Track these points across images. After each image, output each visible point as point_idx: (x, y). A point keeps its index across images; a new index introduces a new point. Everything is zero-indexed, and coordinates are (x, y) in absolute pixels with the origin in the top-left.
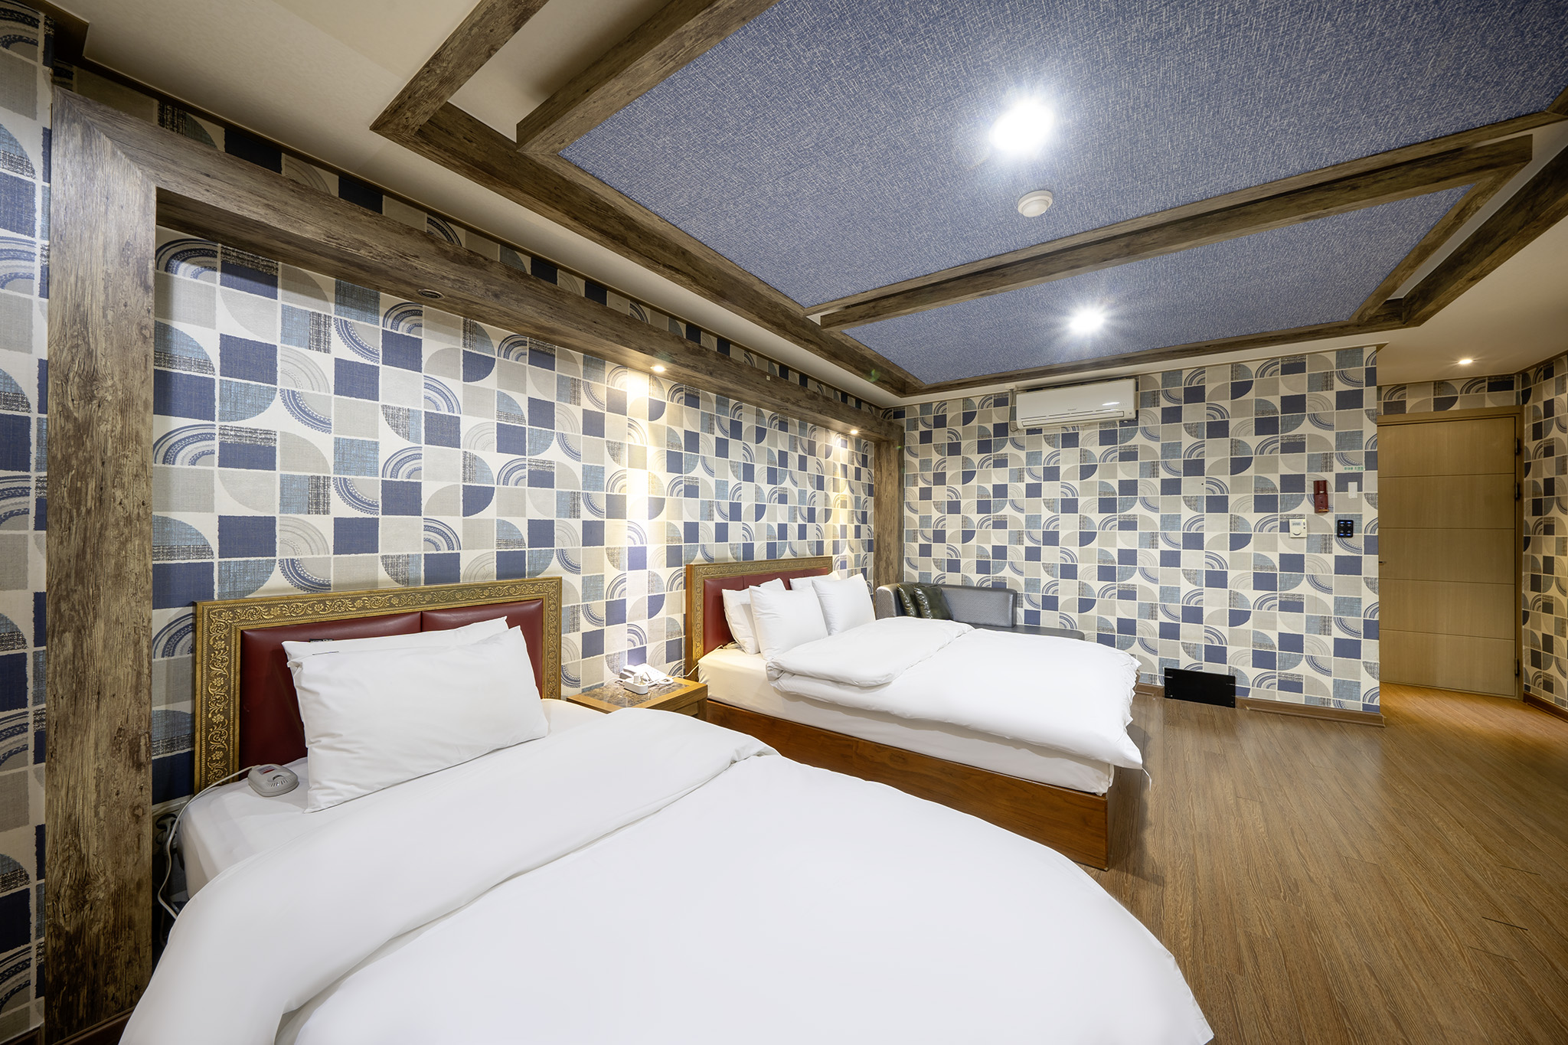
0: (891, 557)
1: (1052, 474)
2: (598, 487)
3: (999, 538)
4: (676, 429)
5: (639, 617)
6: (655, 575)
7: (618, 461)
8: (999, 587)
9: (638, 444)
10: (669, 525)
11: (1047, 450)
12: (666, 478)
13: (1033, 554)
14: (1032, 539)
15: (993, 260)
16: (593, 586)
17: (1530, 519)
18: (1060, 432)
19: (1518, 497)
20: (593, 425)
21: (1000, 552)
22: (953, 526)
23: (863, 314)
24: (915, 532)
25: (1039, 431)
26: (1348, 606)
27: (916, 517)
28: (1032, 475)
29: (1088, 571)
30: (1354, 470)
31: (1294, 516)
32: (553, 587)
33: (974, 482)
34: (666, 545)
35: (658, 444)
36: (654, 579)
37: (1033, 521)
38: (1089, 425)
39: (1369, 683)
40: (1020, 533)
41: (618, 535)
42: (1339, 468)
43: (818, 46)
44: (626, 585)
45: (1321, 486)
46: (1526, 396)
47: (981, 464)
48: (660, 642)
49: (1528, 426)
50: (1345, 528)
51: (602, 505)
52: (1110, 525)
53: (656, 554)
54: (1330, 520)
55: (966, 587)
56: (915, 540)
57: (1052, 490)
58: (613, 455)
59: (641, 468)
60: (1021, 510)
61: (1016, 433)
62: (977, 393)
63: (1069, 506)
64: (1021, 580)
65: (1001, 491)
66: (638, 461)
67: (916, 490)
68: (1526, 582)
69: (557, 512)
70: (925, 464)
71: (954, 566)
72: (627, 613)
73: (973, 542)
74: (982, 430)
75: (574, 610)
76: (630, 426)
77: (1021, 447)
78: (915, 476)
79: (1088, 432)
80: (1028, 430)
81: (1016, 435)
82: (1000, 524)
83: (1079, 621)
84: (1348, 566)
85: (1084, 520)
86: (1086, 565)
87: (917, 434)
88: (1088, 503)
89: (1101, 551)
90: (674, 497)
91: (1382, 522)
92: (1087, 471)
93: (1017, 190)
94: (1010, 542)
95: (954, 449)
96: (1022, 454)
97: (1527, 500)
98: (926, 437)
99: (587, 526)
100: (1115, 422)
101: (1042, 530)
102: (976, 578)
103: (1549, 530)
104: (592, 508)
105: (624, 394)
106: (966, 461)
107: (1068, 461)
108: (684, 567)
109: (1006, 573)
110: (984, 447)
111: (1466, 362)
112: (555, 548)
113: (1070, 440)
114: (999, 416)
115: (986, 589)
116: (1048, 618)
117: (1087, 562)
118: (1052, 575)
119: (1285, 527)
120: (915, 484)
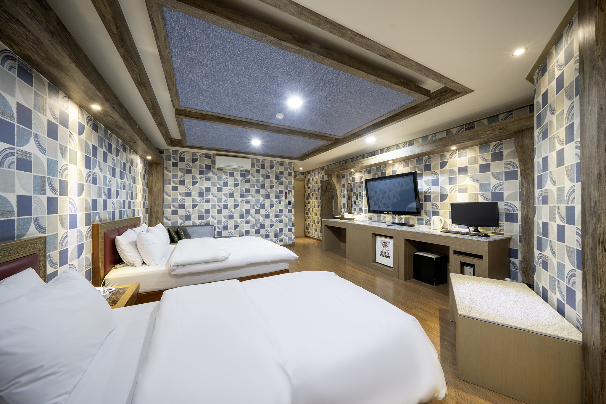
0: (159, 216)
1: (226, 185)
2: (55, 175)
3: (207, 206)
4: (89, 142)
8: (208, 224)
11: (224, 177)
13: (219, 212)
14: (219, 207)
15: (257, 121)
17: (306, 201)
18: (228, 171)
19: (304, 197)
21: (208, 212)
22: (188, 202)
23: (198, 117)
24: (169, 205)
25: (222, 170)
26: (290, 220)
27: (170, 199)
28: (219, 184)
29: (236, 216)
30: (291, 190)
31: (282, 200)
32: (42, 244)
33: (197, 185)
35: (82, 151)
37: (219, 200)
38: (237, 170)
39: (293, 237)
40: (215, 205)
42: (289, 189)
43: (285, 64)
45: (286, 193)
46: (305, 177)
47: (200, 179)
49: (306, 183)
50: (290, 203)
52: (243, 202)
54: (287, 201)
55: (194, 225)
56: (169, 208)
57: (225, 190)
59: (75, 164)
60: (215, 197)
61: (214, 169)
62: (199, 152)
63: (231, 196)
64: (215, 221)
65: (208, 189)
67: (170, 187)
68: (306, 213)
69: (34, 190)
70: (175, 176)
71: (188, 218)
72: (69, 257)
73: (197, 208)
74: (200, 166)
77: (215, 174)
78: (170, 181)
79: (237, 172)
80: (218, 169)
81: (214, 170)
82: (208, 201)
83: (234, 233)
84: (290, 211)
85: (236, 200)
86: (236, 215)
87: (170, 163)
88: (237, 195)
89: (240, 210)
91: (295, 202)
92: (236, 185)
93: (281, 111)
94: (211, 208)
95: (189, 171)
96: (216, 177)
97: (306, 197)
98: (175, 165)
99: (50, 200)
100: (244, 171)
101: (222, 204)
102: (198, 222)
103: (309, 203)
105: (67, 115)
106: (194, 177)
107: (231, 181)
108: (92, 226)
109: (210, 219)
110: (201, 172)
111: (301, 169)
112: (33, 216)
113: (231, 174)
114: (208, 162)
115: (203, 226)
116: (224, 233)
117: (236, 214)
118: (226, 219)
119: (280, 203)
120: (170, 184)
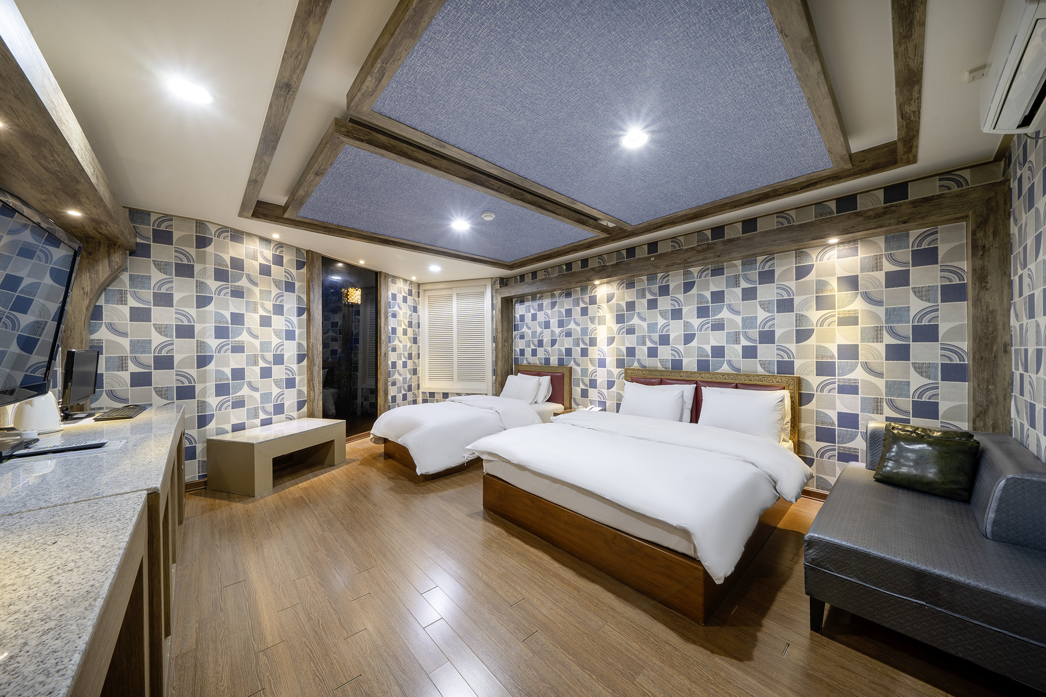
5: (602, 388)
6: (610, 371)
7: (593, 324)
9: (602, 314)
10: (617, 348)
12: (615, 327)
16: (584, 372)
20: (584, 312)
34: (616, 358)
36: (610, 373)
41: (594, 353)
44: (597, 373)
48: (613, 402)
51: (588, 342)
53: (611, 361)
58: (591, 322)
66: (602, 321)
75: (578, 379)
76: (598, 308)
90: (620, 335)
104: (584, 343)
